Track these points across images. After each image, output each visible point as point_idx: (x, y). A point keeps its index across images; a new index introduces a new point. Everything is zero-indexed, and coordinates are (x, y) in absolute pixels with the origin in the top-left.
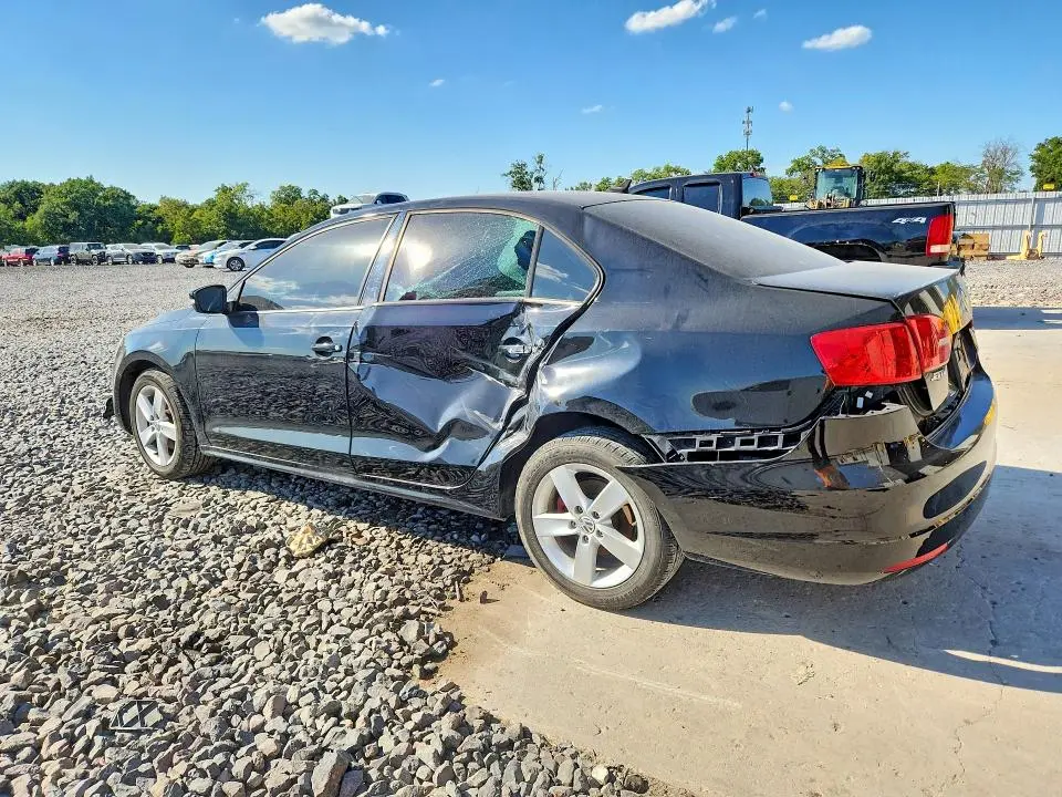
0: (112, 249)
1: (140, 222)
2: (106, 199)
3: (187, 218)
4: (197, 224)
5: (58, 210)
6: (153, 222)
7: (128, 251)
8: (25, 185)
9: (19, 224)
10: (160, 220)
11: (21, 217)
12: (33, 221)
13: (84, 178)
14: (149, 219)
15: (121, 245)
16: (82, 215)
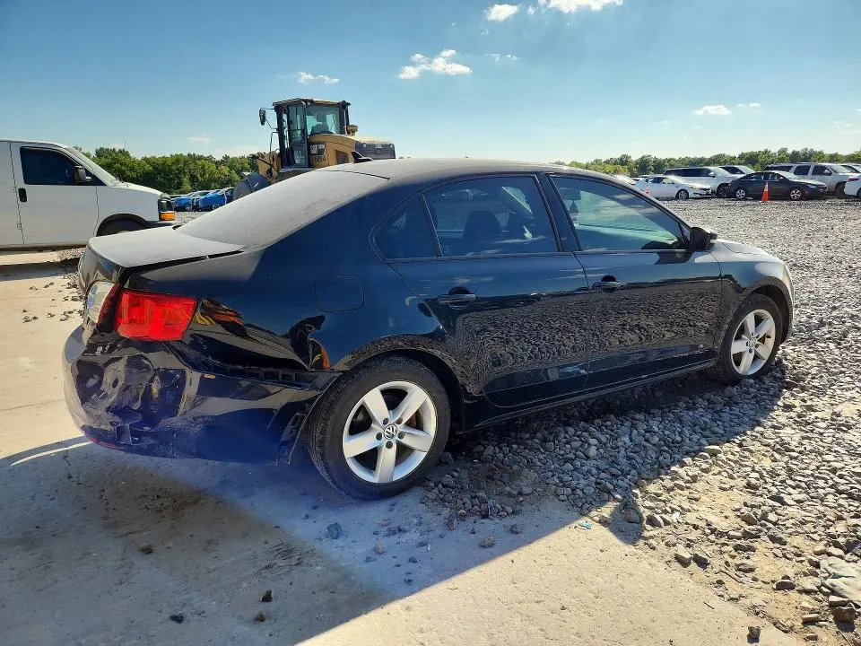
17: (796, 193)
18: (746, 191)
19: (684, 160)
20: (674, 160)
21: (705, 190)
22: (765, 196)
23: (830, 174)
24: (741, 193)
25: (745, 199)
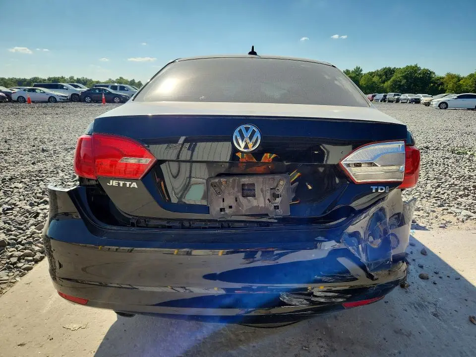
0: (403, 97)
1: (432, 85)
2: (420, 74)
3: (455, 83)
4: (460, 86)
5: (399, 79)
6: (438, 85)
7: (409, 98)
8: (389, 69)
9: (382, 85)
10: (442, 84)
11: (384, 82)
12: (388, 83)
13: (413, 65)
14: (436, 83)
15: (407, 95)
16: (407, 81)
17: (117, 100)
18: (91, 98)
19: (12, 79)
20: (5, 79)
21: (66, 97)
22: (104, 100)
23: (127, 90)
24: (88, 99)
25: (90, 102)
